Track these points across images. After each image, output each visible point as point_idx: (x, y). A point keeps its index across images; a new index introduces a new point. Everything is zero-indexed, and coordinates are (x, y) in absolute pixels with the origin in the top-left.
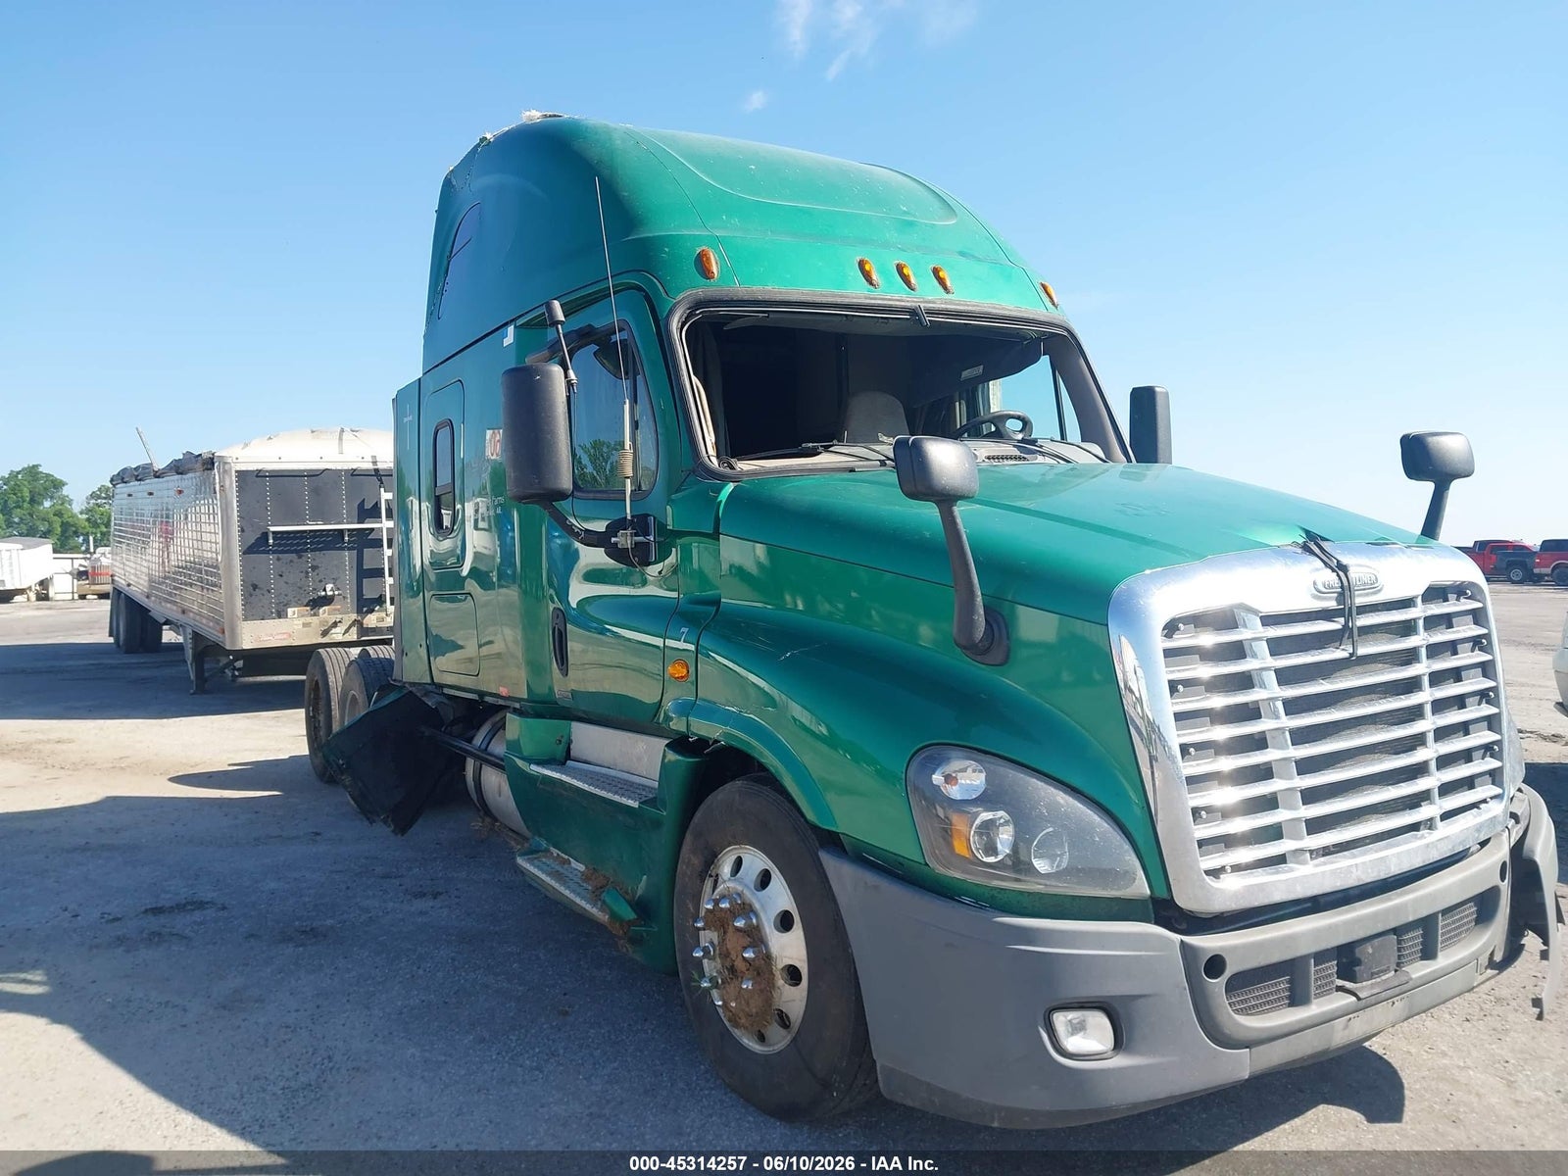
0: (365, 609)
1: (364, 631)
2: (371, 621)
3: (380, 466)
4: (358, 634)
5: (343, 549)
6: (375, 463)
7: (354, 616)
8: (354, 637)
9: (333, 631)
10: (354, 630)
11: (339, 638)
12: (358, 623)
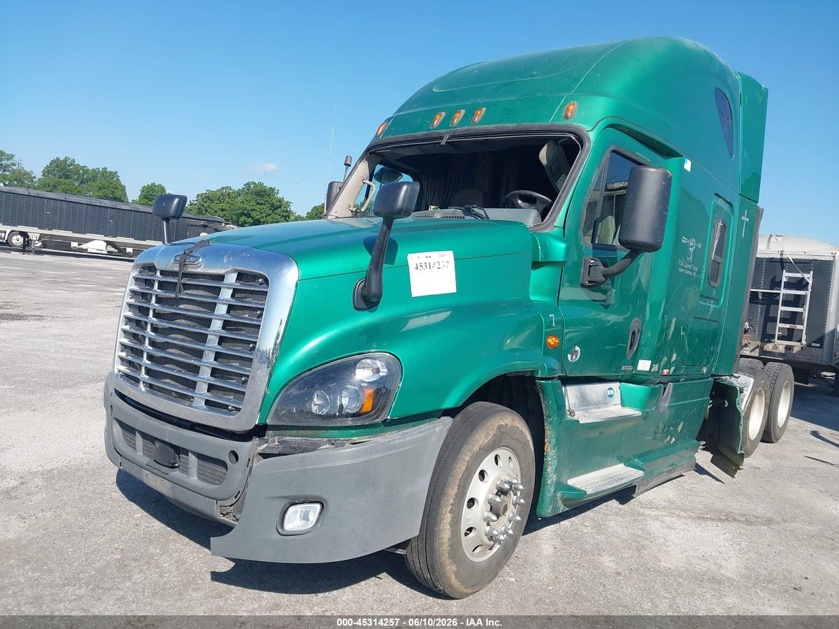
0: (766, 340)
1: (763, 352)
2: (769, 347)
3: (784, 256)
4: (759, 353)
5: (758, 303)
6: (782, 255)
7: (759, 343)
8: (757, 355)
9: (745, 348)
10: (758, 350)
11: (748, 353)
12: (761, 348)
